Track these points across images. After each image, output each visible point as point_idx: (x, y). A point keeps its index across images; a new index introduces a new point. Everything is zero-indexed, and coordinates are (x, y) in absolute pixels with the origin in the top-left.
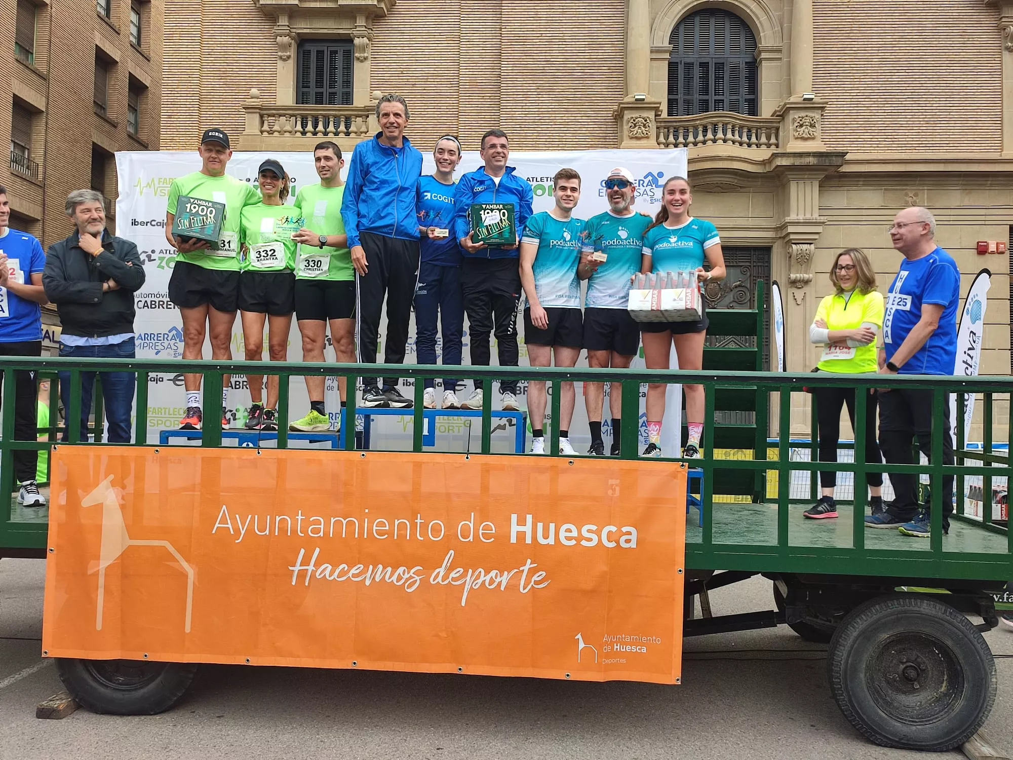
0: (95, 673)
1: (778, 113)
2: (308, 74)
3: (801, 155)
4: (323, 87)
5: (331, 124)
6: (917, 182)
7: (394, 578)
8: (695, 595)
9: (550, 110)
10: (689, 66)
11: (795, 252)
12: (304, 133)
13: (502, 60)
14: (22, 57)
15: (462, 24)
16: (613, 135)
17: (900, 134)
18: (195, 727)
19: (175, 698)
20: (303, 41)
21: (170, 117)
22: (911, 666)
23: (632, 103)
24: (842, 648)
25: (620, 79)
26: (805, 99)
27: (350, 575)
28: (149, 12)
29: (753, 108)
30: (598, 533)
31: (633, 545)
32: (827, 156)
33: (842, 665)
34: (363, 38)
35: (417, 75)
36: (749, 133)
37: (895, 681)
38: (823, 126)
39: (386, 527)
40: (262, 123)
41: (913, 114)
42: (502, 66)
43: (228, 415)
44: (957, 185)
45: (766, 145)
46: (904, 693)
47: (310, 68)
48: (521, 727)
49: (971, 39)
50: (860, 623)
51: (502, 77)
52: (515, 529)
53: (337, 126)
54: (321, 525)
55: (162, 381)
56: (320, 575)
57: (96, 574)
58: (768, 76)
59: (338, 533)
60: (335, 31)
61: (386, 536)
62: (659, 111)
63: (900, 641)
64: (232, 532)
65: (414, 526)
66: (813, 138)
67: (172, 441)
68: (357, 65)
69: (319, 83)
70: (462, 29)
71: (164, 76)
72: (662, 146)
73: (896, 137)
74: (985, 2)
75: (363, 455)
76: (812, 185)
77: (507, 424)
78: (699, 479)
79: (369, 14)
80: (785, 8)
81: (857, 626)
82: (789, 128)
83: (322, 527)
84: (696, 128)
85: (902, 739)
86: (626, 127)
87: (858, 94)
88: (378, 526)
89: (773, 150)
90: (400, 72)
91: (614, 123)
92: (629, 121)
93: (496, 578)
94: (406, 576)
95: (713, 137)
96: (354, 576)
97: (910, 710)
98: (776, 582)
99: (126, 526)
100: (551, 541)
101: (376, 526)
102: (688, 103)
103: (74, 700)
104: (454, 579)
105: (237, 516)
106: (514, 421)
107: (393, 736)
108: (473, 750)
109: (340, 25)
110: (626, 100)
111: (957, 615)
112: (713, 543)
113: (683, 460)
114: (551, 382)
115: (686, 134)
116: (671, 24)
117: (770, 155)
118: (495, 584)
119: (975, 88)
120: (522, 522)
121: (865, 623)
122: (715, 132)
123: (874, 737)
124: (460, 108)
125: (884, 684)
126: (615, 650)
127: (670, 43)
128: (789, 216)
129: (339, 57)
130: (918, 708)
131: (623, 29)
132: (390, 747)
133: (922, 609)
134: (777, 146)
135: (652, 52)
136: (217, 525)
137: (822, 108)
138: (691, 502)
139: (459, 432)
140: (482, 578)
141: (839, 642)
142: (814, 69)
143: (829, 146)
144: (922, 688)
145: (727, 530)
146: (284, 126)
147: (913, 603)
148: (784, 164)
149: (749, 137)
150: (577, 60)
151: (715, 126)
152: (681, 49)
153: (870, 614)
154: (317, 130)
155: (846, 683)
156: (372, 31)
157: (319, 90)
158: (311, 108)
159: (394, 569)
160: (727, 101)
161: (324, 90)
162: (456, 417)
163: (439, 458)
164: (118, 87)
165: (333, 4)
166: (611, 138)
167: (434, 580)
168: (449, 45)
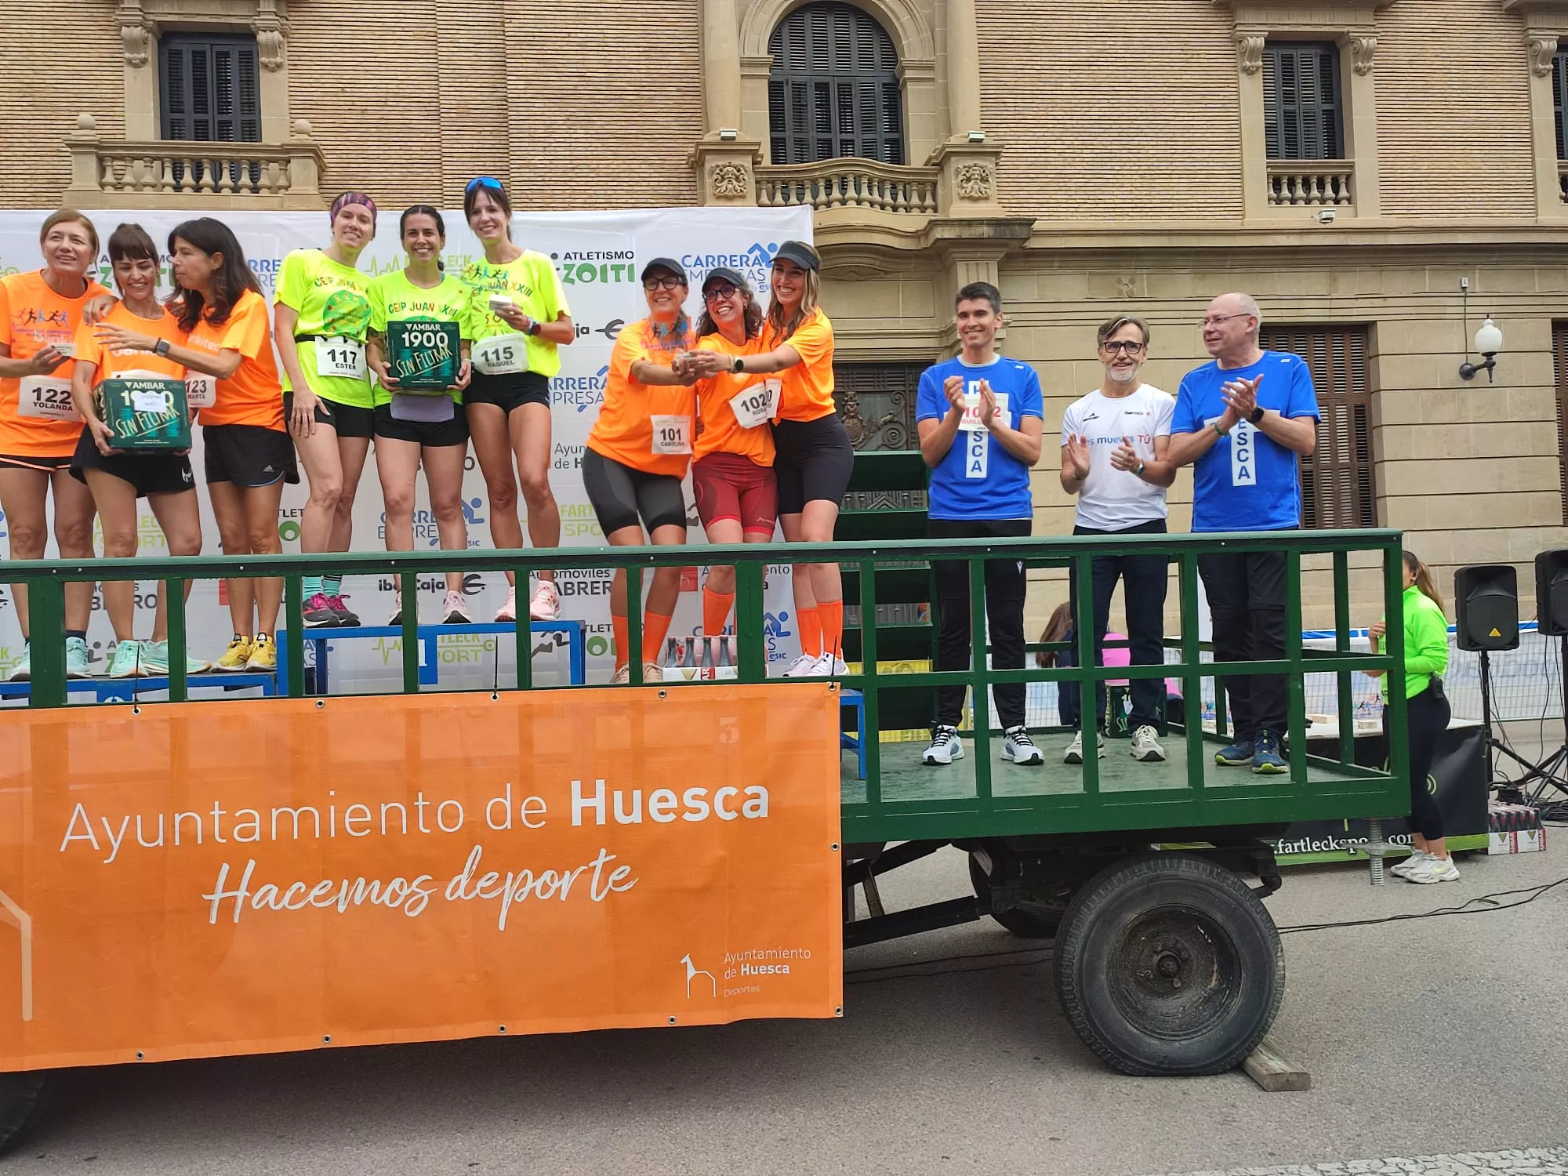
1: (934, 161)
2: (179, 88)
3: (969, 223)
4: (206, 113)
5: (226, 174)
6: (1132, 263)
7: (386, 897)
8: (856, 886)
9: (589, 153)
10: (799, 88)
12: (178, 188)
13: (508, 73)
15: (438, 13)
16: (690, 192)
19: (7, 1136)
20: (167, 35)
22: (1168, 956)
23: (718, 144)
24: (1073, 940)
25: (696, 106)
26: (971, 141)
29: (897, 153)
30: (709, 799)
32: (1007, 225)
33: (1075, 965)
34: (271, 31)
35: (369, 95)
36: (894, 191)
37: (1148, 979)
38: (999, 180)
39: (366, 816)
40: (102, 171)
41: (1122, 164)
42: (509, 82)
44: (1185, 267)
45: (919, 208)
46: (1161, 996)
47: (182, 80)
49: (1196, 56)
50: (1097, 901)
51: (510, 100)
52: (578, 803)
53: (235, 176)
54: (254, 822)
56: (258, 903)
58: (917, 105)
60: (223, 20)
61: (367, 831)
62: (759, 157)
63: (1152, 921)
64: (97, 848)
65: (413, 812)
66: (987, 199)
68: (264, 77)
70: (439, 22)
73: (1100, 197)
74: (1212, 2)
76: (988, 268)
77: (554, 642)
78: (855, 708)
80: (936, 4)
81: (1093, 906)
82: (951, 182)
83: (257, 824)
84: (814, 182)
85: (1162, 1063)
86: (709, 181)
87: (1046, 134)
88: (352, 816)
89: (930, 215)
90: (339, 90)
91: (690, 175)
92: (713, 172)
93: (552, 883)
94: (406, 892)
95: (840, 196)
96: (317, 899)
97: (1170, 1018)
98: (974, 854)
101: (350, 817)
102: (801, 143)
104: (484, 890)
105: (104, 819)
106: (566, 637)
107: (394, 1155)
108: (528, 1160)
109: (232, 11)
110: (707, 138)
112: (883, 801)
115: (801, 191)
116: (769, 22)
117: (926, 223)
118: (552, 892)
119: (1204, 126)
120: (588, 792)
121: (1103, 900)
122: (843, 188)
123: (1123, 1064)
124: (444, 150)
125: (1133, 986)
126: (743, 974)
127: (769, 53)
129: (234, 63)
130: (1180, 1015)
131: (696, 28)
133: (1180, 873)
134: (935, 209)
135: (742, 65)
136: (68, 837)
137: (997, 154)
138: (846, 744)
139: (476, 660)
140: (530, 884)
141: (1069, 931)
142: (983, 96)
143: (1008, 209)
144: (1186, 986)
145: (899, 782)
146: (143, 177)
147: (1168, 865)
148: (946, 237)
149: (894, 197)
150: (628, 75)
151: (843, 181)
152: (786, 62)
153: (1109, 887)
154: (201, 182)
155: (1082, 991)
156: (287, 20)
157: (201, 117)
158: (188, 146)
159: (385, 883)
160: (858, 143)
161: (208, 117)
162: (470, 637)
163: (449, 701)
166: (687, 197)
167: (451, 896)
168: (419, 47)
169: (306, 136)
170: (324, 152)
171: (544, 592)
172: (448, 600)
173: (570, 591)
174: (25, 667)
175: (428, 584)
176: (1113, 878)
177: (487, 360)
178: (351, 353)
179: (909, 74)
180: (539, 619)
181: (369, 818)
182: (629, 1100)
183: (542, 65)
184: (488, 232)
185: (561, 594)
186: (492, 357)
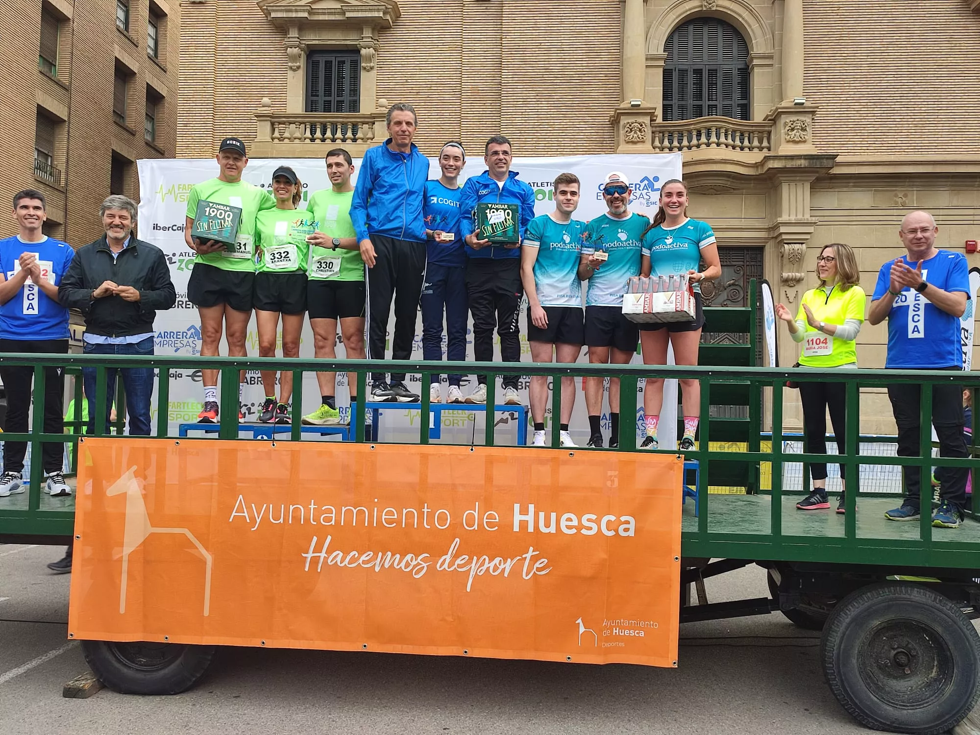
0: (117, 654)
1: (770, 118)
2: (317, 83)
3: (792, 158)
4: (331, 96)
5: (339, 131)
6: (907, 184)
7: (403, 565)
8: (691, 583)
9: (549, 116)
10: (683, 73)
11: (787, 251)
12: (313, 140)
13: (503, 68)
14: (45, 70)
15: (464, 34)
16: (610, 139)
17: (890, 137)
18: (213, 706)
19: (194, 679)
20: (312, 52)
21: (186, 125)
22: (903, 652)
23: (629, 109)
24: (835, 634)
25: (616, 86)
26: (796, 104)
27: (361, 561)
28: (166, 26)
29: (746, 112)
30: (598, 522)
31: (631, 533)
32: (817, 159)
33: (835, 651)
34: (369, 48)
35: (421, 83)
36: (742, 138)
37: (887, 666)
38: (814, 129)
39: (394, 516)
40: (273, 130)
42: (503, 74)
43: (244, 410)
44: (944, 186)
45: (758, 148)
46: (895, 678)
47: (318, 78)
48: (524, 708)
49: (958, 45)
50: (852, 610)
51: (503, 84)
52: (517, 518)
53: (344, 133)
54: (332, 513)
55: (181, 377)
56: (332, 561)
57: (120, 561)
58: (760, 82)
59: (348, 522)
60: (343, 43)
61: (395, 524)
62: (655, 116)
63: (894, 628)
64: (248, 521)
65: (421, 514)
66: (805, 142)
67: (191, 433)
68: (364, 75)
69: (328, 92)
70: (464, 40)
71: (180, 86)
72: (657, 150)
73: (885, 139)
74: (971, 9)
75: (373, 447)
76: (803, 187)
77: (510, 418)
78: (695, 471)
79: (375, 25)
80: (776, 17)
81: (849, 613)
82: (781, 131)
83: (333, 515)
84: (690, 132)
85: (894, 723)
86: (622, 132)
87: (848, 99)
88: (387, 514)
89: (765, 153)
90: (405, 81)
91: (610, 129)
92: (625, 126)
93: (500, 565)
94: (414, 563)
95: (706, 141)
96: (364, 562)
97: (901, 694)
98: (770, 570)
99: (148, 514)
100: (553, 529)
101: (385, 515)
102: (682, 108)
103: (98, 680)
104: (459, 566)
105: (253, 505)
106: (516, 415)
107: (401, 716)
108: (478, 730)
109: (347, 37)
110: (622, 106)
111: (947, 603)
112: (708, 532)
113: (679, 452)
114: (552, 377)
115: (681, 138)
116: (666, 32)
117: (762, 158)
118: (499, 571)
119: (963, 92)
120: (524, 511)
121: (857, 610)
122: (708, 136)
123: (866, 721)
124: (462, 115)
125: (876, 670)
126: (614, 634)
127: (664, 51)
128: (781, 216)
129: (347, 67)
130: (909, 693)
131: (619, 37)
132: (399, 727)
133: (912, 597)
134: (769, 149)
135: (647, 59)
136: (234, 514)
137: (813, 113)
138: (687, 493)
139: (463, 425)
140: (486, 565)
141: (831, 628)
142: (805, 75)
143: (819, 148)
144: (913, 673)
145: (722, 520)
146: (294, 134)
147: (904, 591)
148: (776, 166)
149: (742, 141)
150: (575, 68)
151: (709, 130)
152: (675, 57)
153: (861, 601)
154: (325, 136)
155: (839, 667)
156: (378, 41)
157: (327, 98)
158: (320, 116)
159: (403, 556)
160: (720, 107)
161: (332, 99)
162: (460, 412)
163: (445, 450)
164: (136, 97)
165: (341, 16)
166: (608, 142)
167: (440, 567)
168: (452, 54)
169: (384, 109)
176: (864, 596)
179: (755, 62)
181: (396, 517)
182: (541, 702)
183: (523, 63)
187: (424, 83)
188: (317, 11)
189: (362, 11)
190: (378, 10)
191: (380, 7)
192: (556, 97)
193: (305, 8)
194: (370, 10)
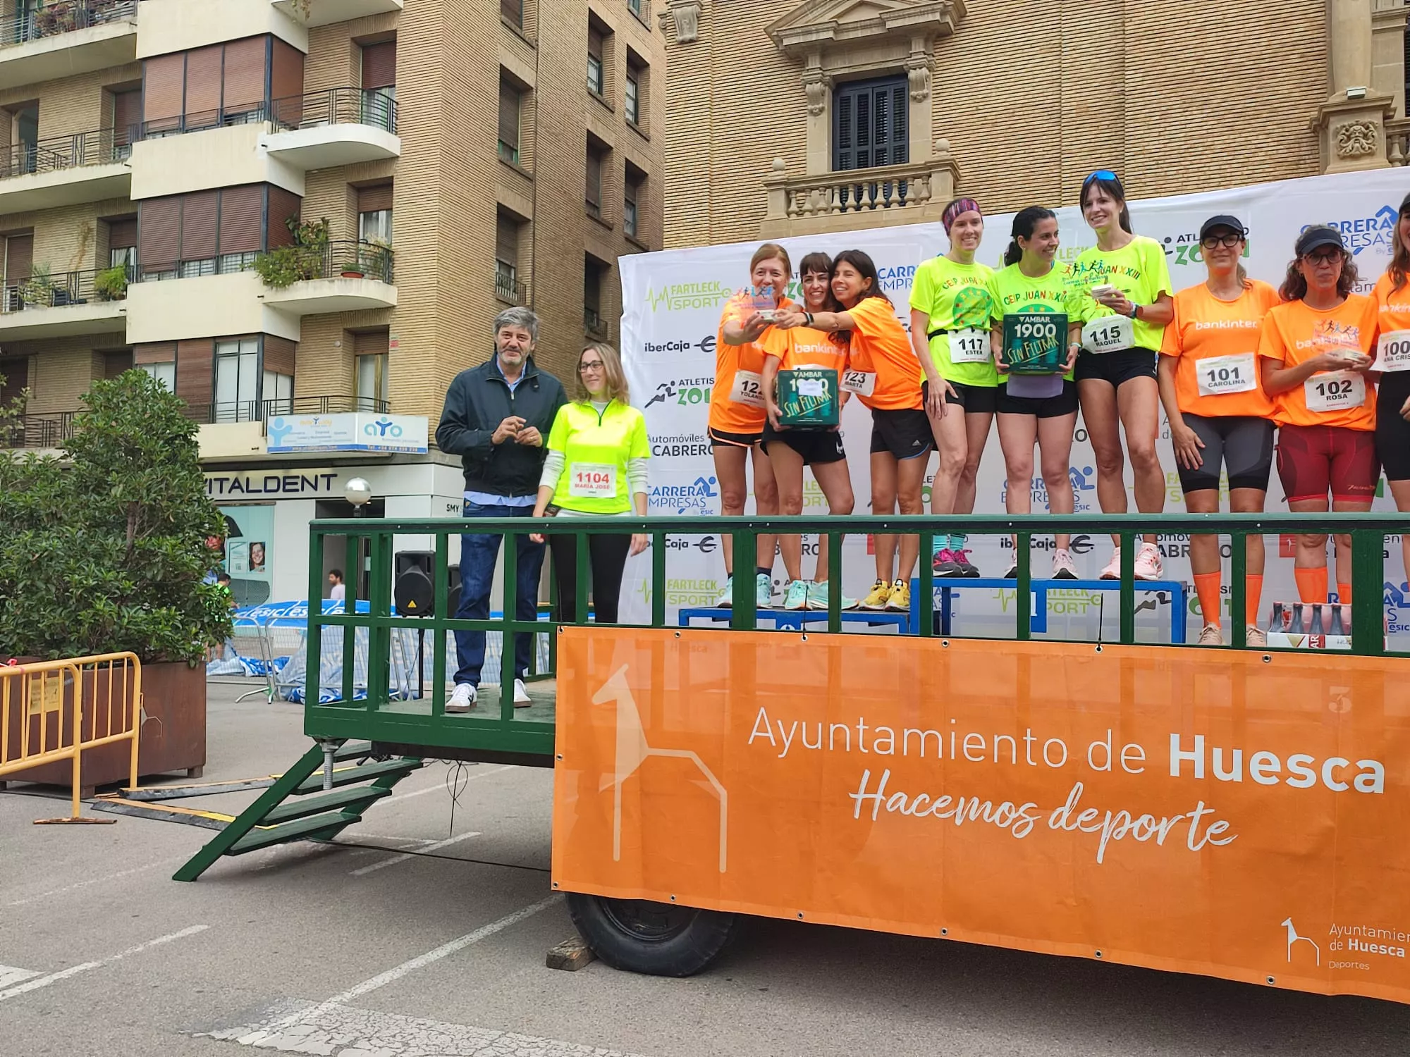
0: (611, 915)
2: (848, 128)
4: (867, 144)
5: (880, 192)
7: (997, 817)
9: (1204, 132)
13: (1127, 69)
14: (505, 157)
15: (1063, 26)
16: (1311, 157)
18: (733, 999)
19: (707, 958)
20: (839, 86)
21: (675, 208)
23: (1343, 104)
25: (1320, 70)
28: (648, 80)
30: (1317, 768)
31: (1378, 788)
34: (920, 68)
35: (999, 109)
39: (981, 745)
40: (789, 202)
42: (1127, 77)
47: (849, 120)
51: (1127, 94)
52: (1176, 756)
53: (887, 194)
54: (890, 738)
55: (687, 545)
56: (892, 807)
57: (611, 790)
59: (914, 751)
60: (882, 65)
61: (982, 758)
62: (1391, 111)
64: (774, 744)
65: (1021, 746)
67: (694, 621)
68: (914, 109)
70: (1064, 34)
71: (667, 158)
72: (1398, 164)
77: (1158, 600)
79: (929, 34)
83: (892, 741)
86: (1332, 142)
88: (970, 743)
90: (974, 108)
91: (1312, 139)
92: (1338, 133)
93: (1149, 827)
94: (1013, 815)
96: (939, 810)
99: (644, 730)
100: (1237, 775)
101: (968, 744)
103: (588, 948)
104: (1083, 824)
105: (779, 721)
106: (1169, 596)
107: (999, 1045)
109: (889, 57)
110: (1332, 100)
114: (1229, 537)
118: (1149, 835)
120: (1187, 745)
124: (1063, 148)
126: (1350, 948)
127: (1406, 3)
129: (889, 101)
135: (1374, 20)
136: (754, 733)
139: (1084, 612)
140: (1127, 825)
146: (818, 203)
154: (861, 202)
156: (933, 56)
157: (864, 148)
158: (853, 174)
159: (996, 805)
161: (868, 148)
162: (1079, 591)
163: (1055, 649)
164: (613, 179)
165: (880, 28)
166: (1308, 161)
167: (1054, 824)
168: (1045, 59)
169: (945, 153)
170: (960, 164)
171: (1148, 553)
172: (1057, 558)
173: (1174, 553)
174: (728, 598)
175: (1043, 543)
177: (1096, 340)
178: (978, 340)
180: (1142, 579)
181: (983, 747)
183: (1160, 56)
184: (1099, 222)
185: (1165, 556)
186: (1100, 337)
187: (1003, 108)
188: (846, 26)
189: (909, 16)
190: (933, 11)
191: (935, 7)
192: (1215, 101)
193: (829, 25)
194: (922, 13)
